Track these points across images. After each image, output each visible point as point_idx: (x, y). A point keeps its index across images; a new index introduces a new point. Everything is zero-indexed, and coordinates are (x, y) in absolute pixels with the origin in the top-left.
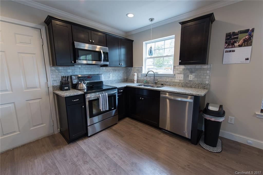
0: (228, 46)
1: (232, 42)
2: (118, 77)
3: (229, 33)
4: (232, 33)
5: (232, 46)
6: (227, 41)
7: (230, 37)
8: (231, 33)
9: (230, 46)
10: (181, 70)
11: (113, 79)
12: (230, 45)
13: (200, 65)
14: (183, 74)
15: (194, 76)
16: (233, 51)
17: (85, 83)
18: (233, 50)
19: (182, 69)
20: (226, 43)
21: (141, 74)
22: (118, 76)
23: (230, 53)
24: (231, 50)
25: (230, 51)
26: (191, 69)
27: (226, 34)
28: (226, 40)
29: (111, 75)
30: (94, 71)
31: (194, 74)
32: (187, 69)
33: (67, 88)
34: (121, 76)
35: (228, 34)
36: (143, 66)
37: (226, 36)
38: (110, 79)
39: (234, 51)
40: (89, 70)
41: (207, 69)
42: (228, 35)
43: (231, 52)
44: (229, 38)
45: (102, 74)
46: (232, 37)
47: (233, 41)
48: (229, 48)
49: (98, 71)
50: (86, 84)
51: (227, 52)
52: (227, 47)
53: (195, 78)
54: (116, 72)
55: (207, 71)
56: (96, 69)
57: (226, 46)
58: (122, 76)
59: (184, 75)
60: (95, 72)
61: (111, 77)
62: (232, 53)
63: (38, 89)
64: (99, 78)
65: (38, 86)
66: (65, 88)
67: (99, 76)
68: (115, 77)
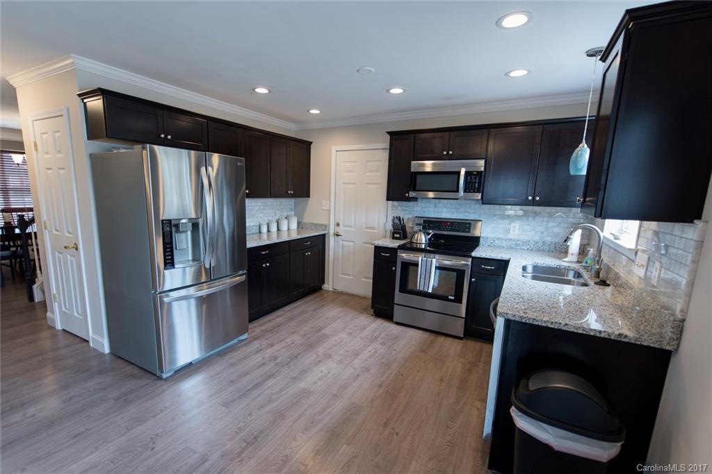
2: (545, 233)
11: (521, 238)
15: (663, 270)
17: (429, 234)
22: (542, 233)
29: (514, 227)
30: (466, 212)
31: (664, 260)
32: (658, 233)
33: (398, 236)
34: (558, 234)
38: (509, 236)
40: (455, 210)
45: (480, 221)
49: (475, 213)
50: (429, 236)
54: (538, 219)
56: (470, 208)
59: (648, 260)
60: (467, 214)
61: (514, 231)
63: (376, 231)
64: (469, 228)
65: (376, 226)
66: (396, 235)
67: (470, 224)
68: (529, 233)
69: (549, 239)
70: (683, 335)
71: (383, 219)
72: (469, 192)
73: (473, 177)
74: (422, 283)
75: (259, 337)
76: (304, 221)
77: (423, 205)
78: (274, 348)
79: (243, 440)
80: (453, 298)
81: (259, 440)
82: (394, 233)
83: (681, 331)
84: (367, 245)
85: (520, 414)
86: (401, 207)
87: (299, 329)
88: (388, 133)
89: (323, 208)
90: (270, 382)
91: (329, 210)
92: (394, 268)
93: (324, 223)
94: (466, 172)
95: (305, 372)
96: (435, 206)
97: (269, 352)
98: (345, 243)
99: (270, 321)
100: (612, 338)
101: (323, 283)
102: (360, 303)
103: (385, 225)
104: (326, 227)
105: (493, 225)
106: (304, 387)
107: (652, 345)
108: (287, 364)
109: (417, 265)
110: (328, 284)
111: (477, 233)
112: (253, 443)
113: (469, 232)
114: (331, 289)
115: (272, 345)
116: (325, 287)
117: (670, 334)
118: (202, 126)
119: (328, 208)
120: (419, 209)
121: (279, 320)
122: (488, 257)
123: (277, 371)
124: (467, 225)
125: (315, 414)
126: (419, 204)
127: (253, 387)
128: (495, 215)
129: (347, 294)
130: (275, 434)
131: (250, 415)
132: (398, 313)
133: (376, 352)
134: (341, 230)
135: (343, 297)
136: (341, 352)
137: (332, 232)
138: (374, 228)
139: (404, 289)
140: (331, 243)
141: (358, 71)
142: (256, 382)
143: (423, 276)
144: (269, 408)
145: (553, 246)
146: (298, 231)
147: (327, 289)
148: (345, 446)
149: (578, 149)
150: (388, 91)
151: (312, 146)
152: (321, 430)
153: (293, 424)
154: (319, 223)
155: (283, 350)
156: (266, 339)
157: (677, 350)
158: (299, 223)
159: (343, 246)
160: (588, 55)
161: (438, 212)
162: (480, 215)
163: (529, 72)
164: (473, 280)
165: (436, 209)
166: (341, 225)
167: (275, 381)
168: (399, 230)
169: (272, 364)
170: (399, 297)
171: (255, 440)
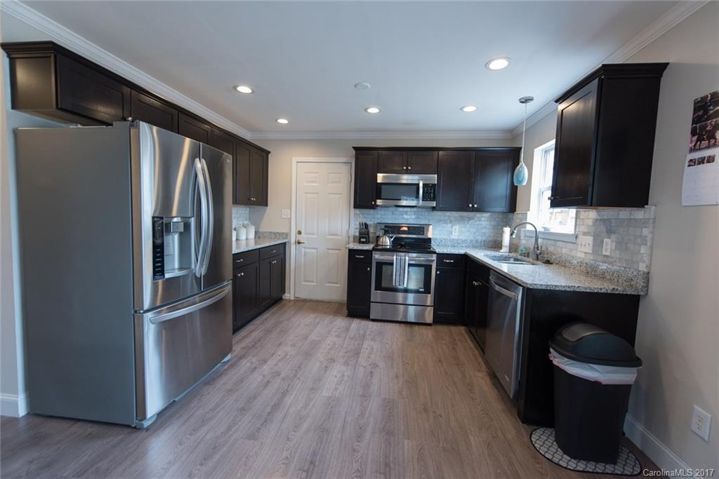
0: (699, 143)
1: (708, 128)
2: (477, 234)
3: (702, 98)
4: (709, 96)
5: (709, 142)
6: (696, 127)
7: (706, 112)
8: (707, 96)
9: (703, 142)
10: (590, 222)
11: (461, 238)
12: (704, 140)
13: (628, 209)
14: (592, 234)
15: (614, 244)
16: (711, 159)
17: (391, 237)
18: (710, 157)
19: (591, 220)
20: (693, 133)
21: (525, 231)
22: (475, 233)
23: (702, 166)
24: (703, 156)
25: (701, 161)
26: (609, 220)
27: (695, 103)
28: (694, 122)
29: (455, 229)
31: (613, 237)
32: (601, 220)
33: (364, 240)
34: (485, 233)
35: (699, 102)
36: (529, 210)
37: (696, 110)
38: (452, 237)
39: (713, 161)
41: (644, 223)
42: (699, 105)
43: (703, 163)
44: (703, 116)
45: (430, 225)
46: (710, 110)
47: (713, 123)
48: (702, 149)
49: (425, 219)
50: (392, 239)
51: (693, 163)
52: (695, 146)
53: (616, 248)
55: (642, 228)
57: (693, 144)
58: (487, 235)
59: (594, 239)
61: (455, 232)
62: (706, 166)
63: (339, 237)
64: (423, 231)
65: (339, 233)
66: (362, 240)
67: (423, 228)
68: (466, 234)
69: (479, 238)
70: (650, 283)
71: (346, 226)
72: (427, 200)
73: (429, 188)
74: (398, 280)
75: (244, 356)
76: (261, 230)
77: (382, 212)
78: (269, 363)
79: (300, 470)
80: (423, 290)
81: (317, 463)
82: (360, 238)
83: (648, 281)
84: (330, 251)
85: (572, 361)
86: (363, 214)
87: (283, 340)
88: (354, 148)
89: (283, 217)
90: (289, 400)
91: (290, 219)
92: (369, 269)
93: (283, 231)
94: (423, 184)
95: (318, 380)
96: (393, 214)
97: (266, 369)
98: (307, 250)
99: (245, 337)
100: (609, 292)
101: (284, 293)
102: (328, 308)
103: (348, 231)
104: (287, 235)
105: (440, 228)
106: (327, 395)
107: (633, 293)
108: (295, 375)
109: (392, 264)
110: (290, 293)
111: (430, 235)
112: (313, 470)
113: (423, 234)
114: (292, 298)
115: (265, 361)
116: (286, 296)
117: (642, 284)
118: (172, 116)
119: (289, 217)
120: (379, 216)
121: (255, 334)
122: (448, 252)
123: (289, 386)
124: (421, 229)
125: (357, 419)
126: (379, 212)
127: (272, 409)
128: (441, 220)
129: (310, 301)
130: (330, 452)
131: (288, 439)
132: (375, 311)
133: (373, 348)
134: (302, 238)
135: (308, 304)
136: (341, 355)
137: (293, 241)
138: (336, 235)
139: (378, 287)
140: (293, 251)
141: (355, 86)
142: (272, 403)
143: (398, 274)
144: (305, 426)
145: (483, 243)
146: (256, 240)
147: (288, 298)
148: (406, 441)
149: (519, 167)
150: (366, 110)
151: (269, 156)
152: (374, 433)
153: (342, 435)
154: (279, 231)
155: (280, 364)
156: (254, 356)
157: (647, 294)
158: (256, 233)
159: (305, 254)
160: (521, 102)
161: (395, 219)
162: (429, 221)
163: (477, 108)
164: (438, 272)
165: (394, 216)
166: (303, 232)
167: (292, 397)
168: (364, 235)
169: (278, 380)
170: (376, 295)
171: (312, 466)
